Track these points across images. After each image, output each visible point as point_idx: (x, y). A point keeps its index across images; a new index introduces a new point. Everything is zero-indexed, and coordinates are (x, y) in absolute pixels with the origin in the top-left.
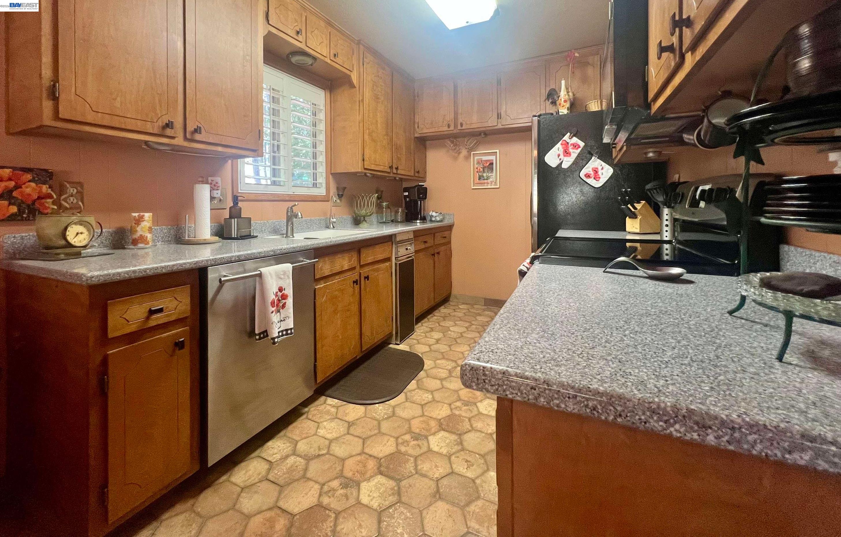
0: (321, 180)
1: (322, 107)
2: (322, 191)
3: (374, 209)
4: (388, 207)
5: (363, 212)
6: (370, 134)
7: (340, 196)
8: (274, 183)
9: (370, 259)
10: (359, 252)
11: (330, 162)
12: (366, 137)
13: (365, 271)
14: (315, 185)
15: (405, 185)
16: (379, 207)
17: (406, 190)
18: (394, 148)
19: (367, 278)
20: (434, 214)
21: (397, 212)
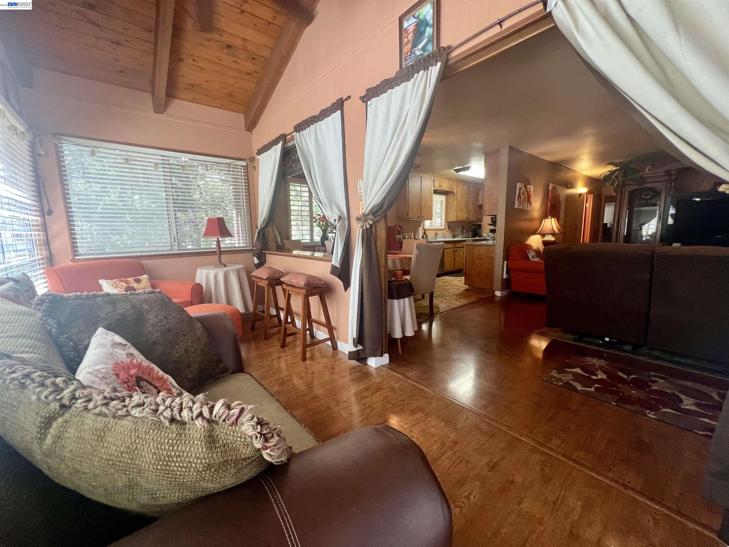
0: (443, 224)
1: (444, 201)
2: (443, 227)
3: (460, 232)
4: (466, 232)
5: (456, 234)
6: (460, 209)
7: (449, 229)
8: (431, 226)
9: (458, 246)
10: (455, 244)
11: (446, 218)
12: (458, 210)
13: (456, 249)
14: (441, 226)
15: (474, 223)
16: (462, 232)
17: (473, 225)
18: (468, 211)
19: (456, 251)
20: (484, 234)
21: (469, 234)
